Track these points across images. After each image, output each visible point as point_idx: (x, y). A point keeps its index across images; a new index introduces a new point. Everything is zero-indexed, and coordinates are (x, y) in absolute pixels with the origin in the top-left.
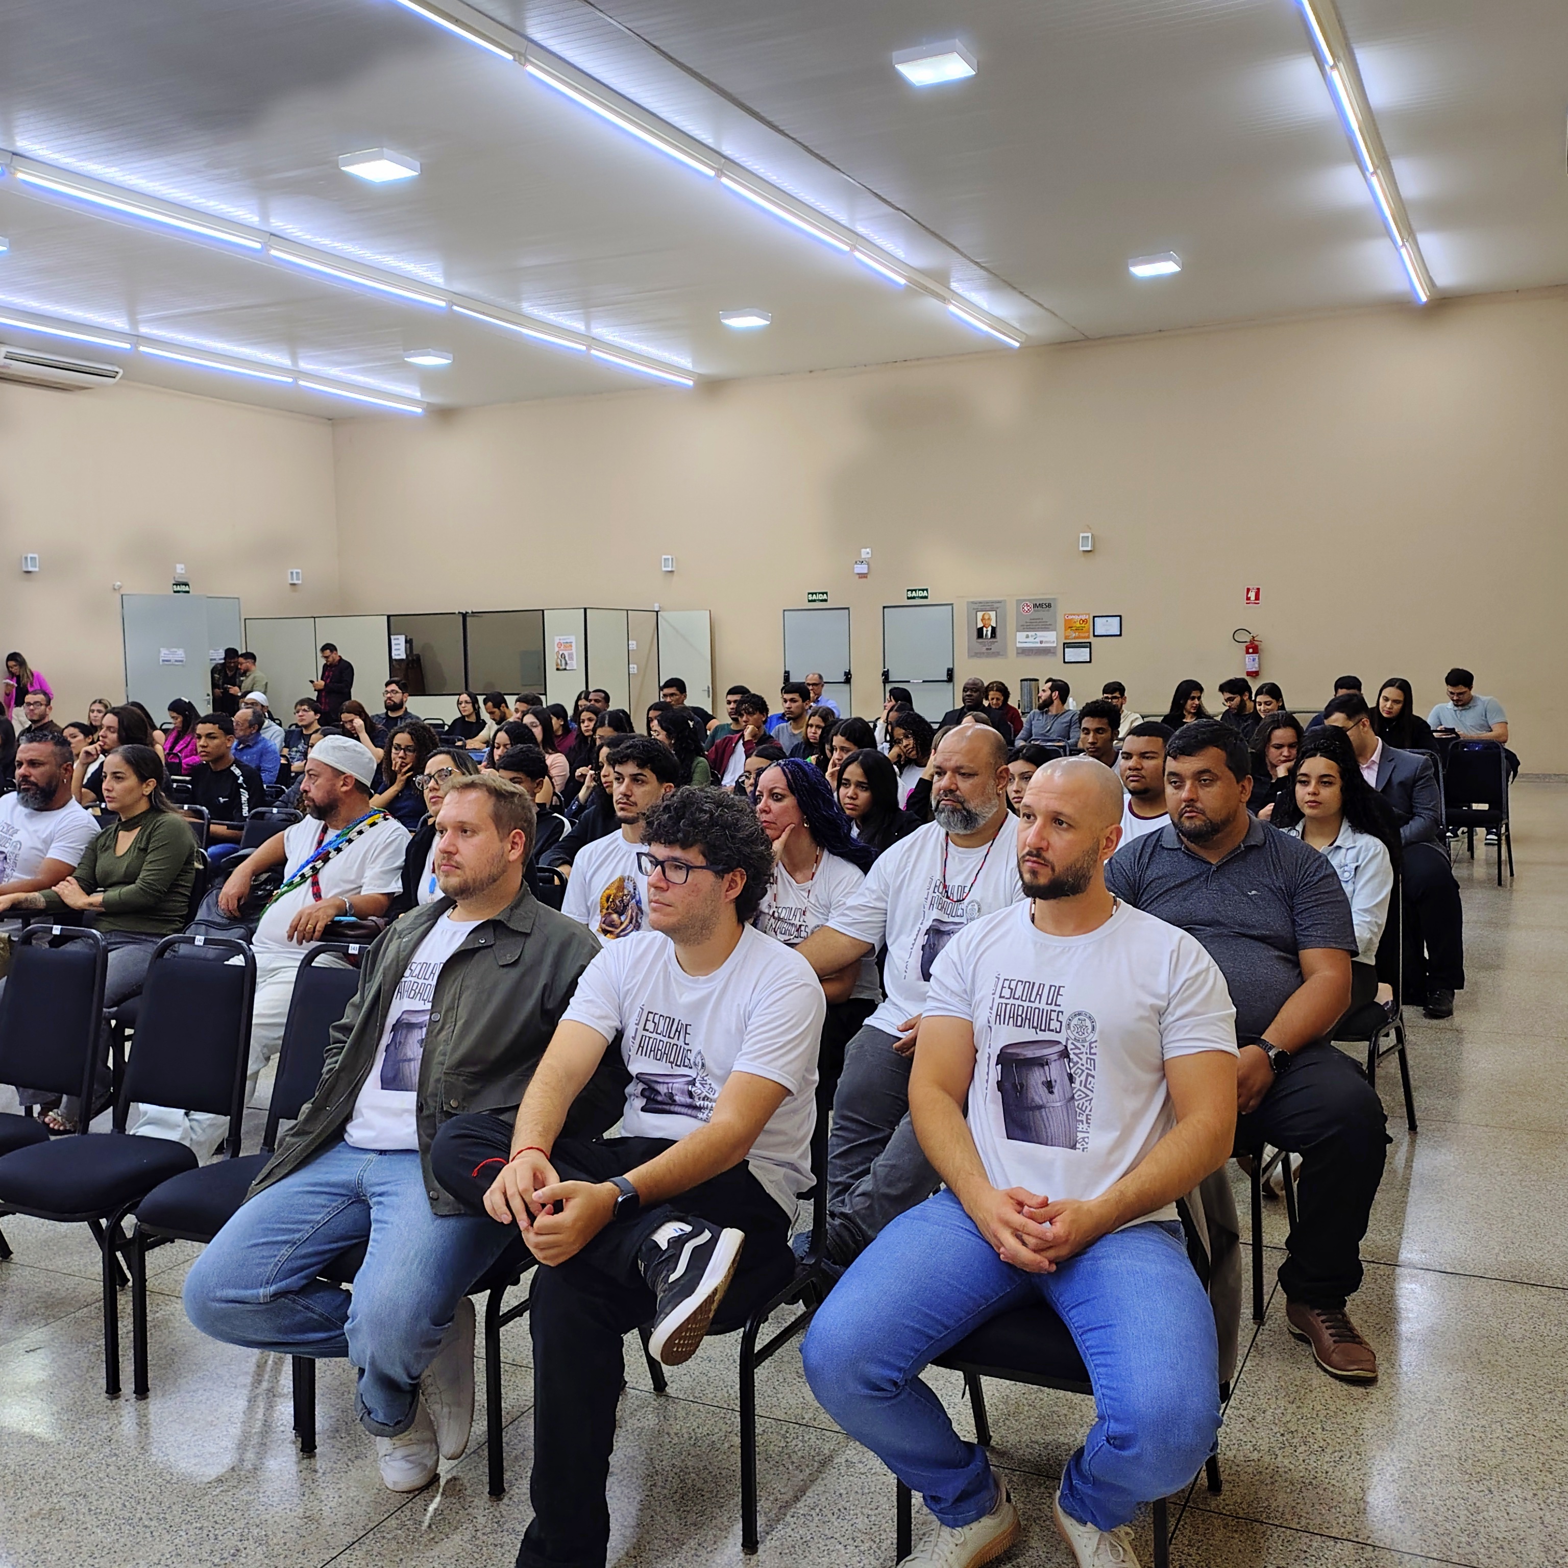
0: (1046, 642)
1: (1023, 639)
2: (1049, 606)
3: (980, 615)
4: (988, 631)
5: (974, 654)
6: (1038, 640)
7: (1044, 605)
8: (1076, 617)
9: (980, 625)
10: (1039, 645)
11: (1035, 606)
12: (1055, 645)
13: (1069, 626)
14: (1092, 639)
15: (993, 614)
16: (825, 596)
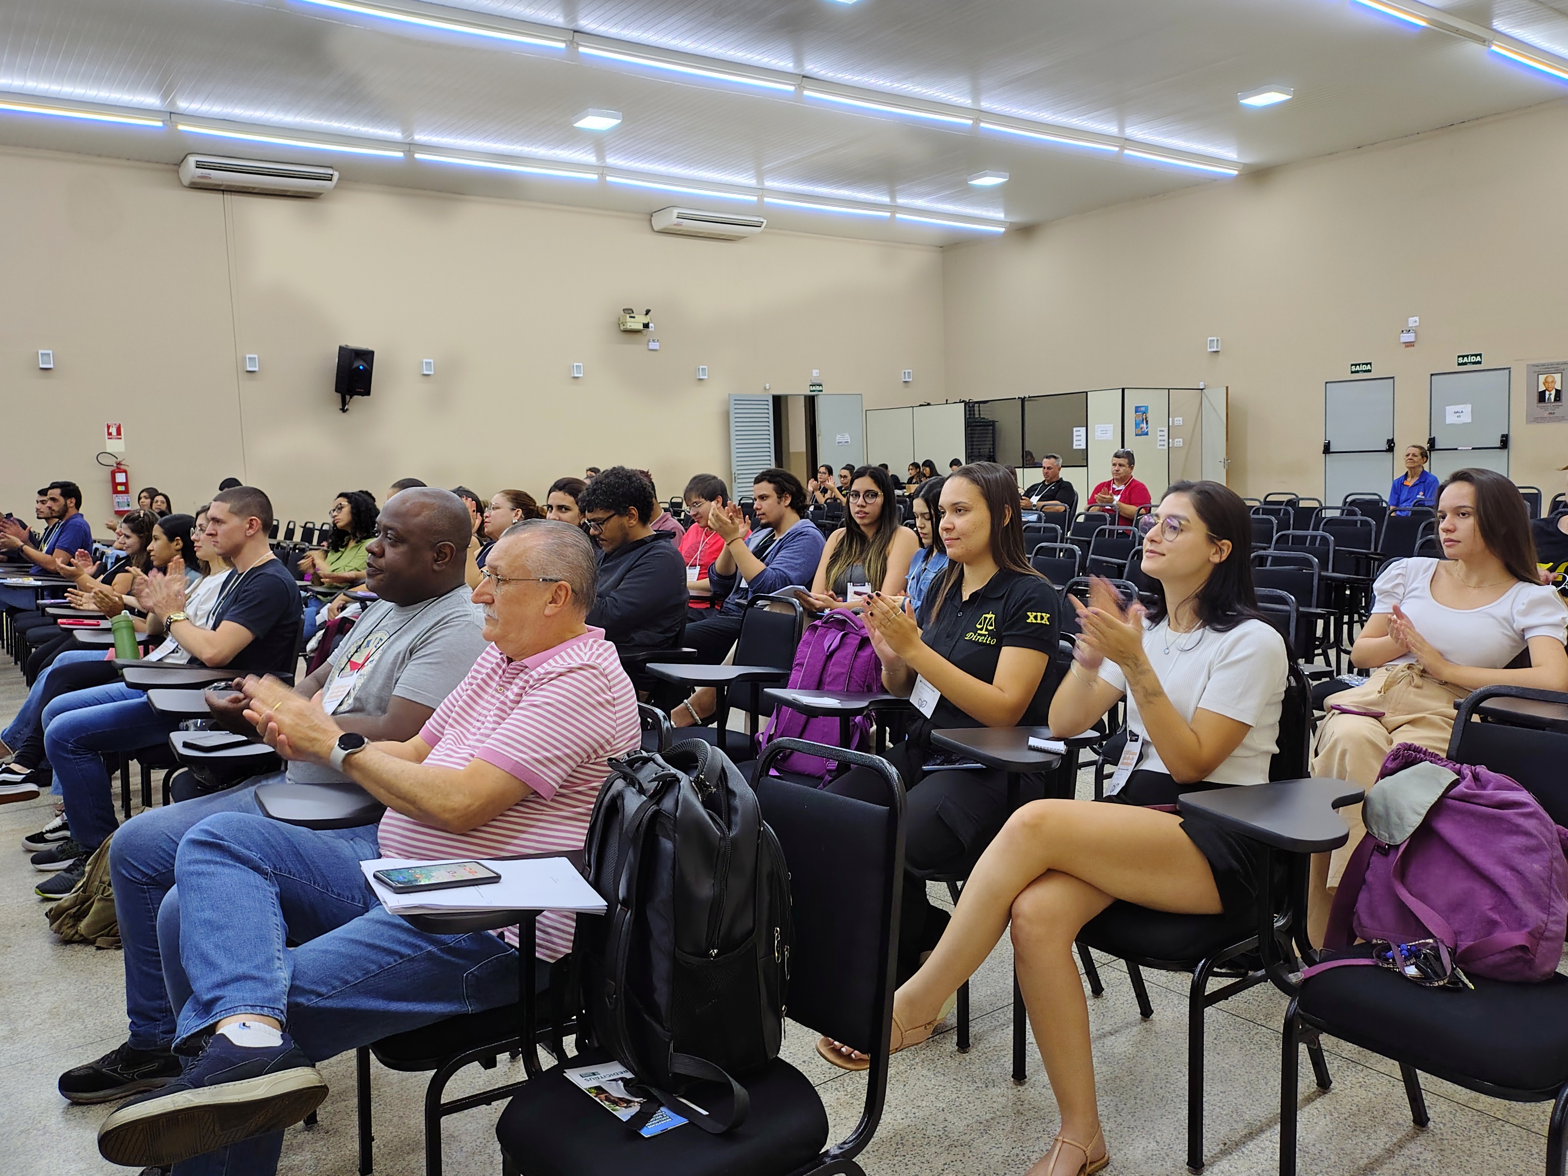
3: (1542, 378)
4: (1551, 395)
5: (1534, 419)
9: (1542, 388)
15: (1558, 377)
16: (1369, 367)
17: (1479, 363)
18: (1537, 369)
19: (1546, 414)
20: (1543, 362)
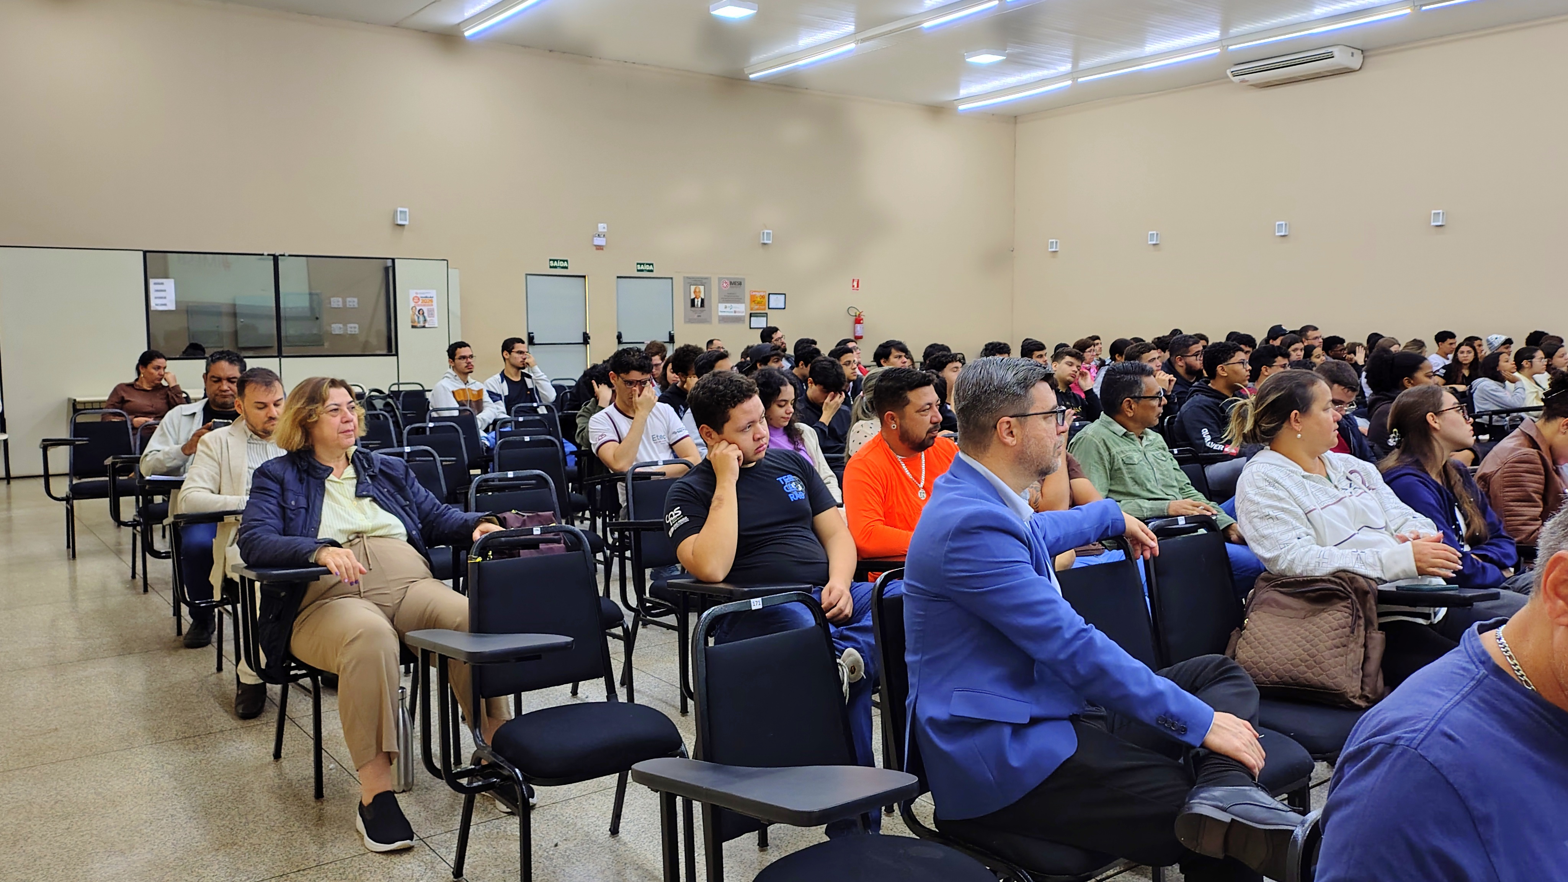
0: (739, 312)
1: (724, 309)
2: (740, 284)
3: (693, 288)
4: (698, 302)
5: (689, 321)
6: (733, 310)
7: (737, 284)
8: (756, 293)
9: (693, 296)
10: (733, 314)
11: (731, 283)
12: (744, 314)
13: (753, 300)
14: (767, 311)
15: (702, 288)
16: (565, 264)
17: (652, 271)
18: (690, 281)
19: (696, 317)
20: (693, 276)
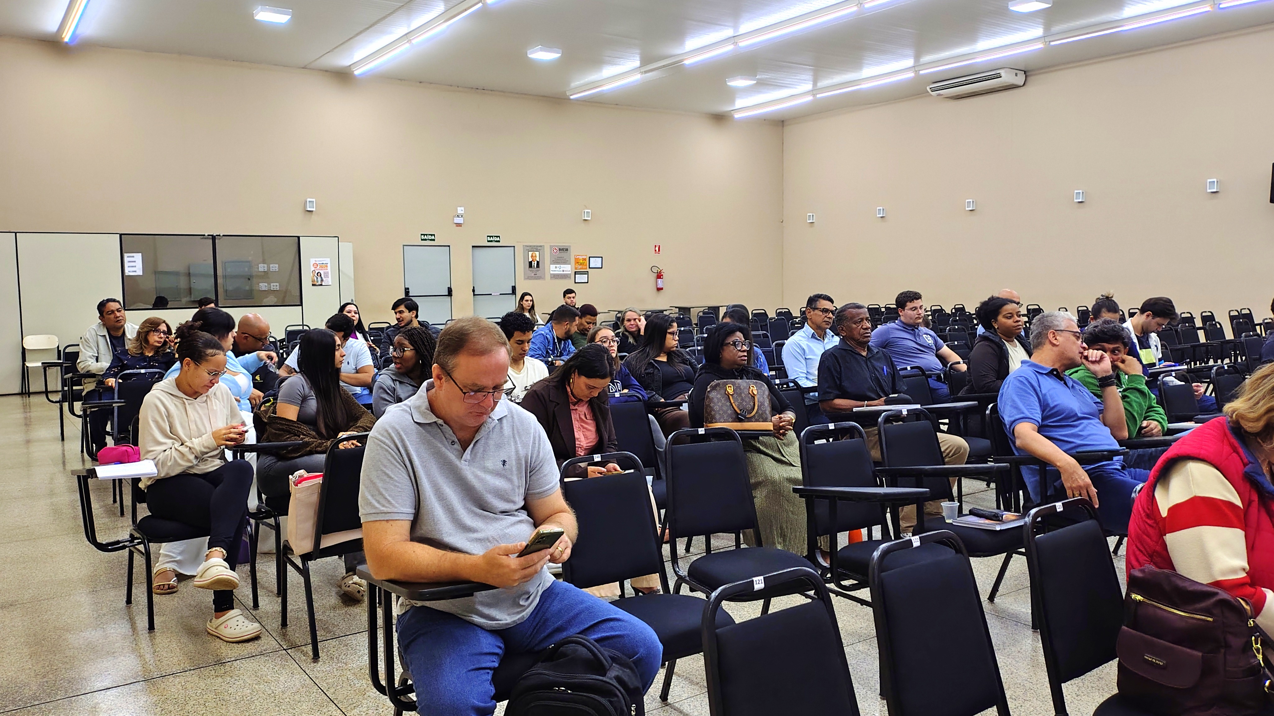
0: (566, 271)
1: (554, 269)
2: (567, 250)
3: (530, 253)
4: (535, 264)
5: (528, 278)
6: (561, 269)
7: (564, 250)
8: (579, 257)
9: (530, 260)
10: (562, 273)
11: (560, 249)
12: (570, 272)
13: (577, 262)
14: (588, 270)
15: (537, 253)
16: (433, 237)
17: (499, 241)
18: (528, 248)
19: (533, 275)
20: (531, 244)
